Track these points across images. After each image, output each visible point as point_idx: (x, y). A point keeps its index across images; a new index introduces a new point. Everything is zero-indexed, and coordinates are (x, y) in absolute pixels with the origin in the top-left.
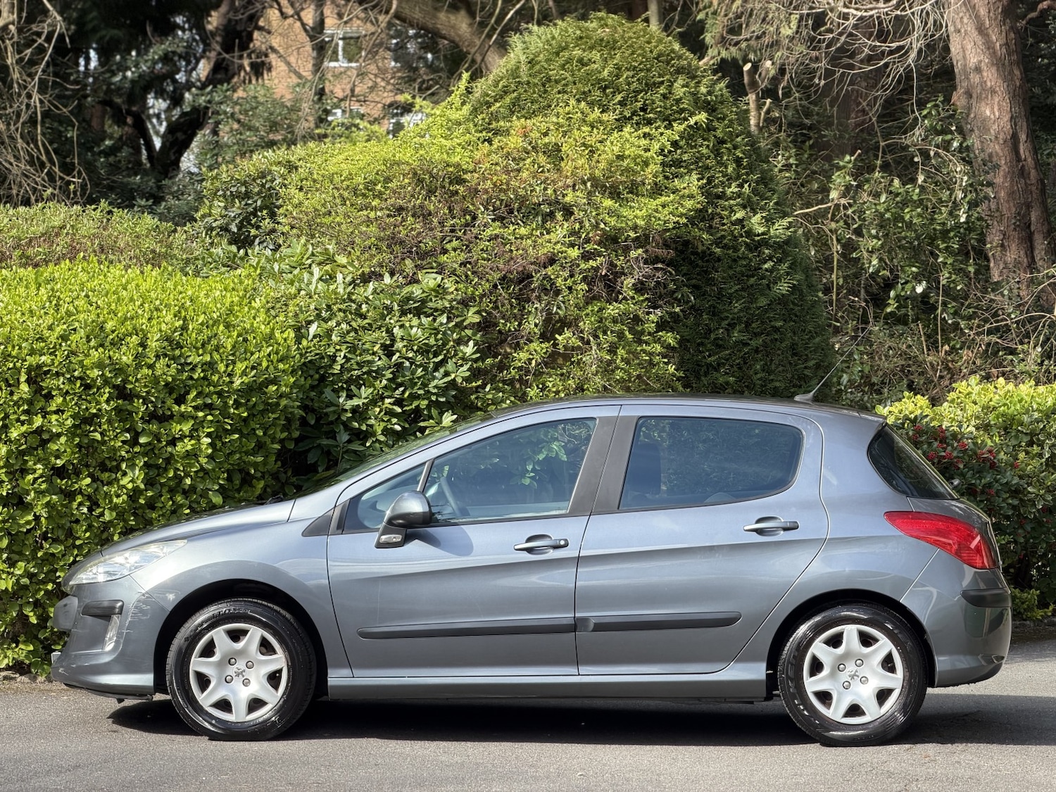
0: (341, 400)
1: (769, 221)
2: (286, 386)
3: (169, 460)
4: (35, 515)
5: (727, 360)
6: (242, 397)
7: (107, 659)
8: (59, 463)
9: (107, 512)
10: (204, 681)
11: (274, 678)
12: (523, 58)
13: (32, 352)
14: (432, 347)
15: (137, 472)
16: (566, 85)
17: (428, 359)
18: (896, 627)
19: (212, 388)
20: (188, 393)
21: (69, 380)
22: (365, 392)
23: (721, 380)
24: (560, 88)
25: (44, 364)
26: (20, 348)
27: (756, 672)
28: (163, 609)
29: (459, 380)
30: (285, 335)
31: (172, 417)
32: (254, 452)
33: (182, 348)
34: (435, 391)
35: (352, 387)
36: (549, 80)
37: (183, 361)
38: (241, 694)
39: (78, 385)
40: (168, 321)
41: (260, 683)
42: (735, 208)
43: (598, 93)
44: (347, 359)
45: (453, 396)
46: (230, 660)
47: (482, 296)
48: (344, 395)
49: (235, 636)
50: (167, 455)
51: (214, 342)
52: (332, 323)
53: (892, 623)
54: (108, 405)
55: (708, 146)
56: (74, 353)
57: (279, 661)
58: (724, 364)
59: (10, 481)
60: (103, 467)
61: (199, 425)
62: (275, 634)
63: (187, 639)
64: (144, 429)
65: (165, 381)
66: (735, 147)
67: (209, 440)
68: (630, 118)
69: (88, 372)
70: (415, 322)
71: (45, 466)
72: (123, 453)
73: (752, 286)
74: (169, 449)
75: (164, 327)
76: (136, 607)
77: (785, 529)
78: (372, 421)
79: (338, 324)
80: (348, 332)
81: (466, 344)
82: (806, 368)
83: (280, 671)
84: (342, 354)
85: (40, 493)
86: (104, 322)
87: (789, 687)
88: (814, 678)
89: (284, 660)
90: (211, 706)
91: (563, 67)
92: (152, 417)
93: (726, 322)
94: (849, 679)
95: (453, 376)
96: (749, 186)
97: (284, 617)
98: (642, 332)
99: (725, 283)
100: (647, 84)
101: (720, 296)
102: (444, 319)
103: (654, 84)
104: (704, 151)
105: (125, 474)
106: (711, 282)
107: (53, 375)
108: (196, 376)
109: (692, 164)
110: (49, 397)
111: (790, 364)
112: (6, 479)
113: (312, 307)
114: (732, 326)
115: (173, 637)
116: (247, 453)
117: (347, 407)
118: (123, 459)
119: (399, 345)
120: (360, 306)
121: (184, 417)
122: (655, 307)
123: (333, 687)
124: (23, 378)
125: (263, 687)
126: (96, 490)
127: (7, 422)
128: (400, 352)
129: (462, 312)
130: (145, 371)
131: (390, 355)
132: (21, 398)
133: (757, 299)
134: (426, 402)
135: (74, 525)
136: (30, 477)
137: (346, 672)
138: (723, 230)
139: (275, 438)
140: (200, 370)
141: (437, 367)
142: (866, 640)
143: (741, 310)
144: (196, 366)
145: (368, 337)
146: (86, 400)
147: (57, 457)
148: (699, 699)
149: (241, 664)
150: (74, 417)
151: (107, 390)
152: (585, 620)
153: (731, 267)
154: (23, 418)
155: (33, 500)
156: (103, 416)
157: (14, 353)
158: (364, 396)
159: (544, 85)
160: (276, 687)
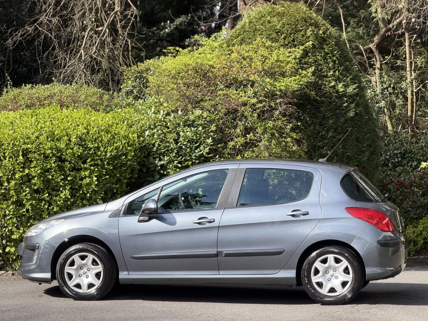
0: (156, 162)
1: (346, 86)
2: (130, 156)
3: (81, 186)
4: (26, 209)
5: (327, 144)
6: (111, 161)
7: (33, 267)
8: (36, 188)
9: (55, 208)
10: (70, 276)
11: (98, 275)
12: (247, 21)
13: (25, 143)
14: (195, 140)
15: (67, 191)
16: (262, 32)
17: (193, 145)
18: (350, 256)
19: (97, 157)
20: (87, 159)
21: (39, 154)
22: (166, 158)
23: (324, 152)
24: (260, 33)
25: (29, 148)
26: (20, 142)
27: (291, 274)
28: (54, 247)
29: (205, 153)
30: (133, 136)
31: (81, 169)
32: (116, 183)
33: (86, 141)
34: (195, 158)
35: (161, 156)
36: (256, 30)
37: (86, 146)
38: (85, 281)
39: (42, 156)
40: (81, 130)
41: (92, 277)
42: (331, 81)
43: (275, 35)
44: (159, 145)
45: (203, 160)
46: (81, 268)
47: (218, 119)
48: (158, 159)
49: (83, 258)
50: (80, 184)
51: (100, 139)
52: (155, 130)
53: (348, 254)
54: (55, 164)
55: (321, 56)
56: (41, 143)
57: (100, 268)
58: (326, 146)
59: (16, 195)
60: (53, 190)
61: (92, 172)
62: (98, 257)
63: (63, 259)
64: (69, 174)
65: (77, 154)
66: (333, 56)
67: (96, 178)
68: (287, 45)
69: (46, 151)
70: (189, 129)
71: (30, 189)
72: (61, 184)
73: (338, 113)
74: (80, 182)
75: (79, 133)
76: (44, 246)
77: (304, 215)
78: (169, 170)
79: (158, 131)
80: (161, 134)
81: (209, 138)
82: (363, 147)
83: (100, 272)
84: (157, 143)
85: (28, 200)
86: (55, 131)
87: (305, 280)
88: (316, 277)
89: (102, 268)
90: (73, 286)
91: (262, 25)
92: (73, 169)
93: (326, 128)
94: (330, 277)
95: (202, 152)
96: (339, 72)
97: (102, 250)
98: (283, 133)
99: (326, 112)
100: (296, 31)
101: (324, 118)
102: (200, 128)
103: (299, 30)
104: (319, 58)
105: (62, 192)
106: (320, 112)
107: (33, 152)
108: (91, 153)
109: (313, 63)
110: (31, 162)
111: (356, 145)
112: (15, 194)
113: (148, 124)
114: (329, 130)
115: (59, 258)
116: (113, 184)
117: (158, 165)
118: (61, 186)
119: (181, 139)
120: (167, 124)
121: (86, 169)
122: (290, 123)
123: (122, 279)
124: (21, 154)
125: (93, 279)
126: (51, 199)
127: (15, 171)
128: (181, 142)
129: (209, 126)
130: (70, 151)
131: (177, 143)
132: (20, 162)
133: (340, 119)
134: (191, 162)
135: (42, 213)
136: (24, 194)
137: (126, 273)
138: (325, 90)
139: (126, 177)
140: (93, 150)
141: (197, 148)
142: (337, 261)
143: (332, 123)
144: (91, 148)
145: (169, 136)
146: (46, 162)
147: (35, 185)
148: (270, 285)
149: (85, 270)
150: (41, 169)
151: (54, 158)
152: (221, 252)
153: (329, 106)
154: (21, 170)
155: (25, 203)
156: (52, 169)
157: (17, 144)
158: (166, 160)
159: (254, 32)
160: (99, 279)
